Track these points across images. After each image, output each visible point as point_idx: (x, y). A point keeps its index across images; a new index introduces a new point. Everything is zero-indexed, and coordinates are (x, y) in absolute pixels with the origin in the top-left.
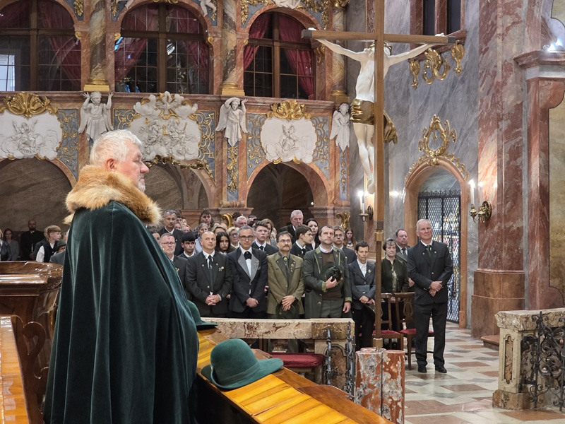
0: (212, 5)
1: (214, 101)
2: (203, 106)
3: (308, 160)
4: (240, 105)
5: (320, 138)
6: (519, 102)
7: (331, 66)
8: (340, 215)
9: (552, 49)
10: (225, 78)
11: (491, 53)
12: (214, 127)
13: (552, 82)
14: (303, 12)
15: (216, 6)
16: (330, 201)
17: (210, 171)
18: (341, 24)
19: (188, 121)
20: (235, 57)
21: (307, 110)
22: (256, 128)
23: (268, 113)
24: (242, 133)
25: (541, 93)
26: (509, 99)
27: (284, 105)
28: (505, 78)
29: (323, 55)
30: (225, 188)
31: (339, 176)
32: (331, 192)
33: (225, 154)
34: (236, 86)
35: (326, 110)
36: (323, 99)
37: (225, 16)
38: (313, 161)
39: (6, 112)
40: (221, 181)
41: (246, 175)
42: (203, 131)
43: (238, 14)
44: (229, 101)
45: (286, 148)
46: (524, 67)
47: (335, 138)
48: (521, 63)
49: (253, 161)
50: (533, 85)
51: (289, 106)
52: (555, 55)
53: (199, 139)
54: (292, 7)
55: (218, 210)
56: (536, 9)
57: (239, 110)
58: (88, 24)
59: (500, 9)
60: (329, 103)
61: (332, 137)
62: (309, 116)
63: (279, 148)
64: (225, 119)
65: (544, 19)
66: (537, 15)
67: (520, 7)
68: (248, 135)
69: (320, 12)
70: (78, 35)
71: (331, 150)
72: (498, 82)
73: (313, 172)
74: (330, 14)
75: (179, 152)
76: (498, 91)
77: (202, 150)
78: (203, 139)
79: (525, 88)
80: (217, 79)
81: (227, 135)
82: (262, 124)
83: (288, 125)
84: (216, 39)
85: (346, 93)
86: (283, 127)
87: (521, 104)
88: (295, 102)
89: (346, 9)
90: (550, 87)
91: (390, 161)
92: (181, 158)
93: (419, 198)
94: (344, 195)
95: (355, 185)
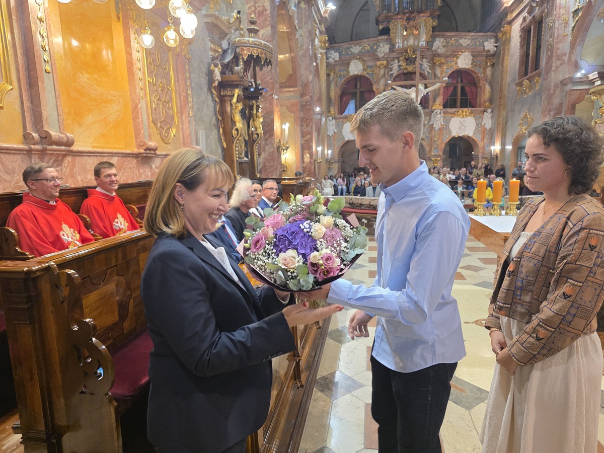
0: (430, 71)
3: (471, 135)
4: (440, 113)
5: (477, 125)
6: (561, 102)
7: (484, 92)
8: (485, 158)
9: (579, 75)
10: (434, 101)
11: (549, 80)
12: (429, 122)
13: (578, 91)
14: (472, 69)
15: (432, 71)
16: (480, 151)
17: (427, 141)
18: (490, 73)
20: (439, 92)
21: (471, 113)
22: (447, 122)
23: (453, 116)
24: (441, 125)
25: (572, 97)
26: (556, 101)
27: (460, 111)
28: (555, 91)
29: (481, 87)
30: (433, 148)
31: (486, 140)
32: (481, 148)
33: (433, 134)
34: (439, 105)
35: (481, 112)
36: (480, 107)
37: (435, 75)
38: (474, 134)
39: (348, 123)
40: (431, 146)
41: (442, 142)
43: (441, 73)
44: (435, 111)
45: (461, 130)
46: (565, 85)
47: (484, 125)
48: (563, 83)
49: (446, 136)
50: (568, 93)
51: (463, 112)
52: (580, 78)
54: (467, 67)
55: (430, 157)
56: (572, 56)
57: (440, 115)
58: (378, 84)
59: (554, 58)
60: (482, 109)
61: (483, 124)
62: (472, 116)
63: (458, 130)
64: (434, 119)
65: (576, 61)
66: (573, 59)
67: (565, 56)
68: (444, 125)
69: (480, 68)
70: (374, 89)
71: (483, 129)
72: (551, 94)
73: (473, 140)
74: (485, 69)
76: (551, 97)
79: (565, 95)
80: (431, 102)
81: (434, 126)
82: (450, 120)
83: (462, 120)
85: (491, 104)
86: (460, 121)
87: (562, 103)
88: (466, 109)
89: (493, 65)
90: (577, 94)
91: (507, 133)
93: (518, 149)
94: (487, 149)
95: (493, 144)
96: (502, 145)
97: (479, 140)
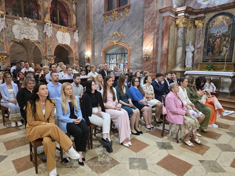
1: (42, 23)
2: (38, 24)
3: (69, 44)
4: (50, 25)
5: (71, 39)
8: (77, 59)
10: (45, 16)
11: (151, 7)
12: (42, 31)
13: (171, 18)
17: (42, 45)
18: (75, 8)
19: (34, 28)
20: (47, 10)
21: (68, 30)
22: (56, 33)
23: (58, 30)
24: (51, 34)
25: (169, 21)
26: (157, 22)
27: (62, 28)
28: (156, 15)
29: (70, 16)
30: (47, 50)
31: (76, 49)
33: (47, 40)
34: (49, 19)
35: (72, 31)
38: (70, 45)
40: (46, 48)
41: (53, 47)
42: (39, 32)
45: (63, 40)
46: (162, 12)
47: (75, 39)
49: (55, 43)
50: (166, 18)
51: (64, 28)
53: (38, 34)
60: (73, 29)
61: (74, 39)
62: (69, 32)
64: (46, 29)
68: (53, 35)
69: (70, 3)
71: (74, 42)
73: (70, 47)
75: (31, 38)
77: (39, 38)
78: (39, 35)
80: (42, 17)
81: (47, 34)
83: (63, 34)
84: (41, 3)
85: (77, 27)
92: (33, 40)
93: (106, 55)
94: (77, 54)
95: (81, 51)
96: (92, 52)
97: (73, 48)
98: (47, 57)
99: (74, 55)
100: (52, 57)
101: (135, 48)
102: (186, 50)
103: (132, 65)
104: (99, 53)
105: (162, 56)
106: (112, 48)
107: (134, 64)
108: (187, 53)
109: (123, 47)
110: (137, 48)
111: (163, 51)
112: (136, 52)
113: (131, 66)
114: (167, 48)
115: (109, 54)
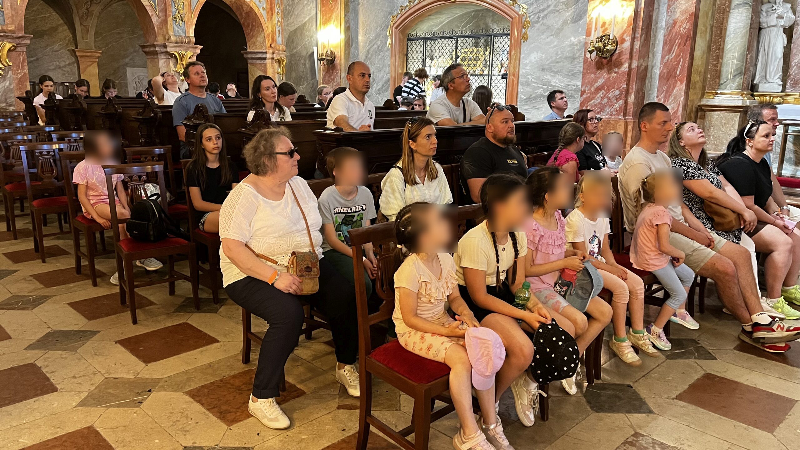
8: (279, 60)
30: (170, 19)
31: (276, 18)
32: (269, 35)
55: (165, 46)
93: (409, 39)
94: (279, 39)
95: (294, 28)
96: (348, 29)
97: (264, 13)
98: (169, 49)
99: (268, 45)
100: (187, 49)
101: (543, 10)
102: (763, 19)
103: (527, 84)
104: (377, 36)
105: (669, 43)
106: (436, 13)
107: (538, 78)
108: (763, 31)
109: (488, 10)
110: (552, 12)
111: (675, 23)
112: (548, 27)
113: (523, 84)
114: (693, 9)
115: (421, 39)
